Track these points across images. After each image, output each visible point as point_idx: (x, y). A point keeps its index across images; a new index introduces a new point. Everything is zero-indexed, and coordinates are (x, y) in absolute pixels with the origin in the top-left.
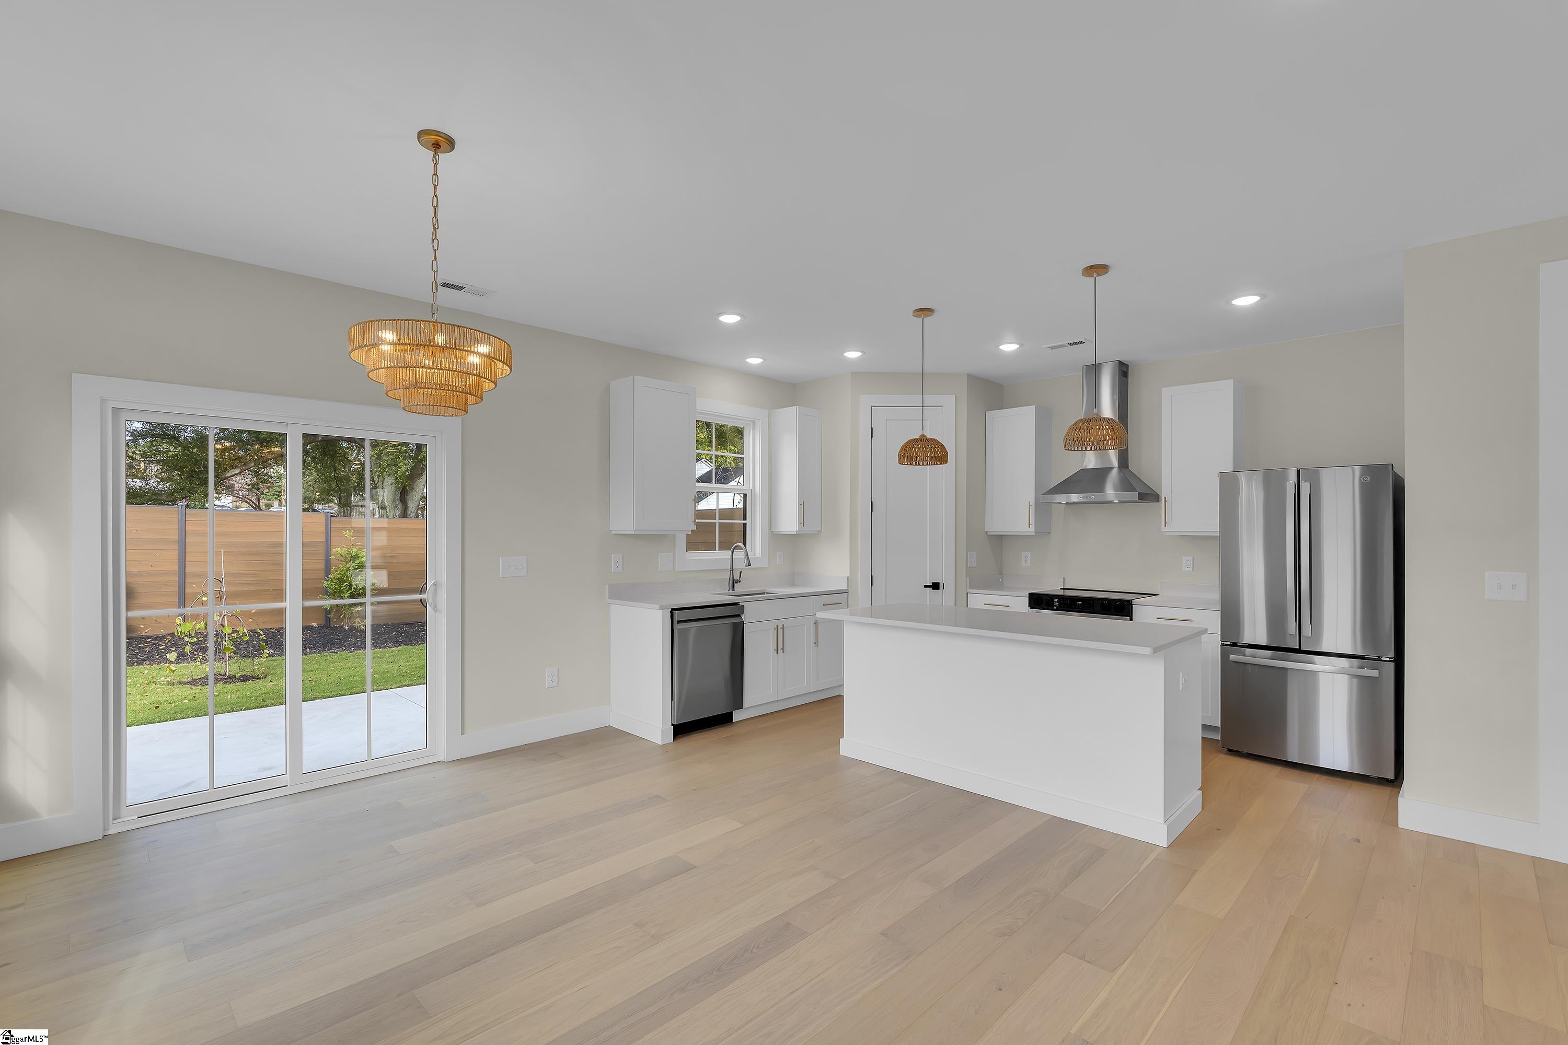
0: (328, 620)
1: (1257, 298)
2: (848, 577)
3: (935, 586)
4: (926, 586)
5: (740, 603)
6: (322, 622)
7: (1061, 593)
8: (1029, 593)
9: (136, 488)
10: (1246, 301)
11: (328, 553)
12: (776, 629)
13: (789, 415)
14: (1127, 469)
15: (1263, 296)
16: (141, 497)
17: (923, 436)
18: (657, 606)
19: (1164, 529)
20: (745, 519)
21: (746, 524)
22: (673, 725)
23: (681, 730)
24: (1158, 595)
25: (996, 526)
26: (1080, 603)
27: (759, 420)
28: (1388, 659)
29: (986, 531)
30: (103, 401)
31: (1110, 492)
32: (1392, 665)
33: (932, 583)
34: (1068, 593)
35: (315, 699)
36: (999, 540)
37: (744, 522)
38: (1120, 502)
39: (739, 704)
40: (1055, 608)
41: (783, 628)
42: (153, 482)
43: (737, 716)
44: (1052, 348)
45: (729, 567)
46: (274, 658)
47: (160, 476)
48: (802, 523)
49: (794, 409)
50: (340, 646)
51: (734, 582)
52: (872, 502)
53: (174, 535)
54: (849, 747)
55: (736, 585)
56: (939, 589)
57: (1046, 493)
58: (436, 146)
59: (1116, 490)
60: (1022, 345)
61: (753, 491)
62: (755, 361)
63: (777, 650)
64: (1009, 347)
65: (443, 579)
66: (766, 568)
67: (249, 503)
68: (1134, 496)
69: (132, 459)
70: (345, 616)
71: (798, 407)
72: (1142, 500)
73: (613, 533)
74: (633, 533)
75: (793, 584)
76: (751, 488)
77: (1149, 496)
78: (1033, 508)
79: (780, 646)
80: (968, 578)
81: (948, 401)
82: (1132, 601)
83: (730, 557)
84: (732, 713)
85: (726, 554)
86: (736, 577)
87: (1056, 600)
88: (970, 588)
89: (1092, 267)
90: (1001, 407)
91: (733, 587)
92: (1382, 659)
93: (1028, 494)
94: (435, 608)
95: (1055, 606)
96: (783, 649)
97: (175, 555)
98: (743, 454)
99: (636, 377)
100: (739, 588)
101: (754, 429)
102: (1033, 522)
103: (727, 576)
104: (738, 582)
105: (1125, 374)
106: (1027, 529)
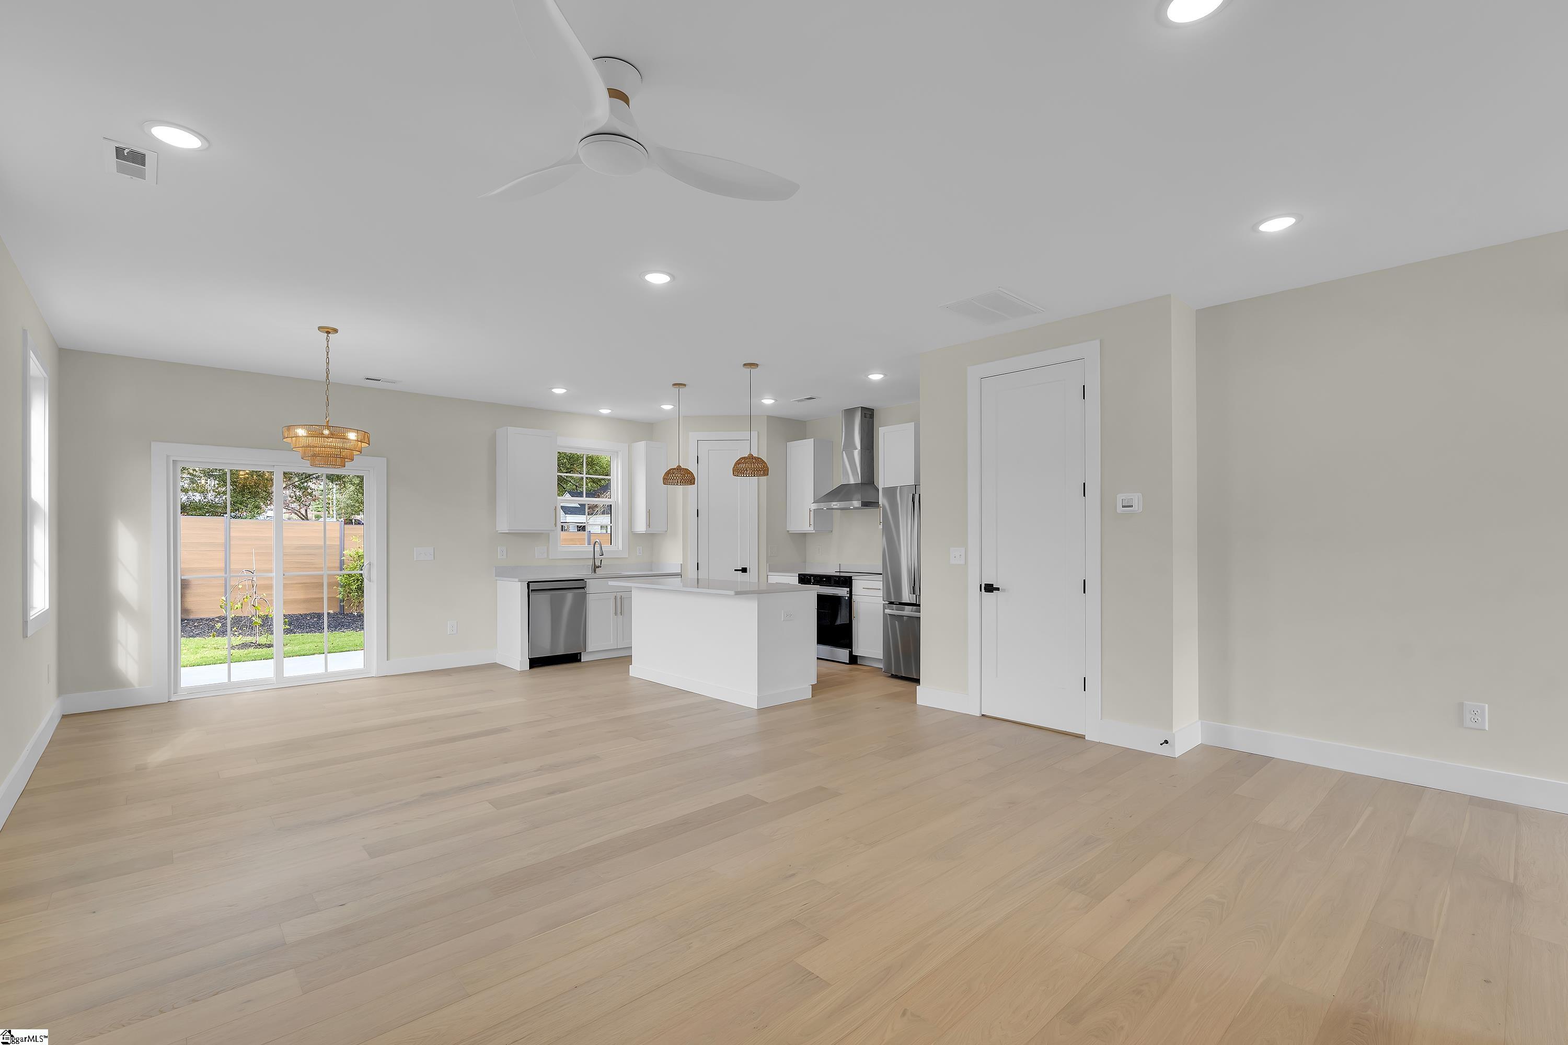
0: (342, 607)
1: (881, 376)
2: (681, 563)
3: (744, 570)
4: (736, 570)
5: (588, 581)
6: (337, 610)
7: (838, 574)
8: (799, 574)
9: (196, 502)
10: (876, 377)
11: (342, 555)
12: (617, 599)
13: (641, 447)
16: (200, 509)
17: (679, 466)
18: (517, 580)
21: (611, 526)
22: (529, 658)
23: (535, 663)
25: (794, 527)
26: (825, 579)
27: (621, 451)
29: (788, 530)
30: (168, 456)
33: (742, 568)
34: (842, 574)
35: (314, 654)
36: (802, 537)
39: (585, 650)
41: (623, 598)
42: (211, 496)
43: (583, 657)
44: (798, 401)
45: (592, 557)
46: (296, 635)
47: (217, 491)
48: (649, 525)
49: (643, 443)
50: (348, 627)
51: (595, 568)
52: (698, 510)
53: (221, 539)
54: (636, 670)
55: (597, 569)
56: (746, 572)
57: (820, 501)
58: (328, 333)
60: (776, 400)
61: (616, 503)
62: (605, 411)
63: (616, 614)
64: (768, 401)
65: (375, 562)
66: (627, 557)
67: (298, 515)
68: (859, 504)
69: (193, 475)
70: (353, 605)
71: (645, 441)
72: (866, 506)
73: (499, 532)
74: (507, 532)
75: (650, 570)
76: (616, 500)
77: (873, 504)
78: (812, 513)
79: (619, 611)
80: (768, 565)
81: (753, 436)
82: (852, 577)
83: (593, 550)
84: (580, 653)
86: (598, 563)
87: (812, 578)
88: (769, 572)
89: (748, 364)
90: (794, 440)
91: (595, 571)
93: (809, 502)
94: (370, 580)
95: (812, 582)
96: (621, 614)
97: (221, 555)
98: (609, 477)
99: (509, 427)
100: (599, 572)
101: (617, 458)
102: (812, 523)
103: (591, 563)
104: (598, 567)
105: (872, 416)
106: (809, 529)
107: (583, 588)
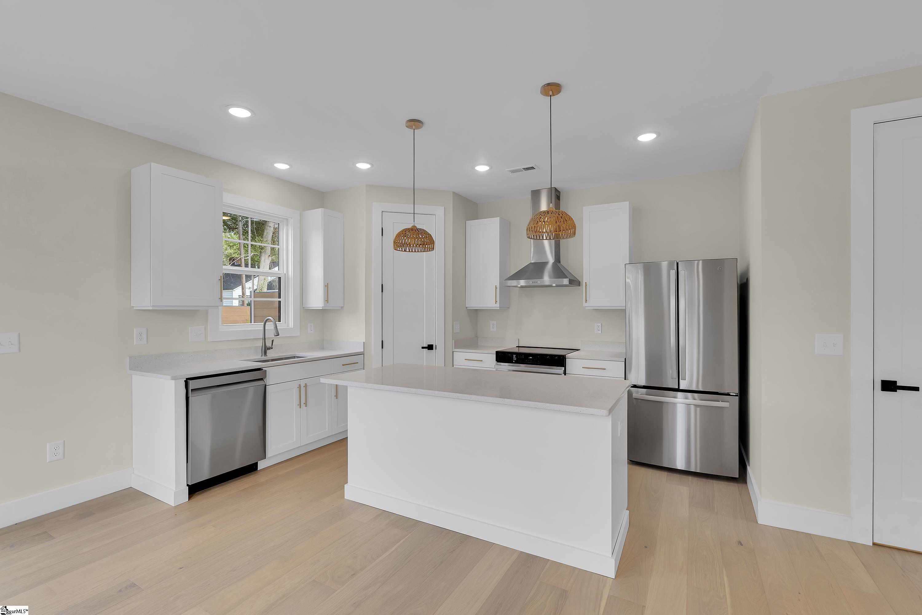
1: (655, 136)
2: (364, 342)
3: (430, 347)
4: (423, 348)
5: (263, 369)
7: (516, 350)
8: (496, 351)
10: (647, 138)
12: (300, 387)
13: (317, 216)
14: (560, 264)
15: (659, 134)
17: (414, 226)
18: (169, 377)
19: (585, 304)
20: (280, 297)
21: (280, 301)
22: (188, 485)
23: (197, 488)
24: (580, 350)
25: (474, 303)
26: (531, 358)
27: (292, 218)
28: (735, 394)
29: (466, 306)
31: (547, 279)
32: (737, 398)
33: (428, 345)
34: (522, 350)
36: (475, 313)
37: (279, 300)
38: (557, 286)
39: (264, 456)
40: (514, 361)
41: (306, 386)
43: (261, 465)
44: (513, 172)
45: (261, 336)
48: (327, 300)
49: (320, 211)
51: (266, 350)
52: (382, 285)
54: (353, 490)
55: (268, 351)
56: (433, 350)
57: (505, 280)
59: (550, 277)
60: (491, 168)
61: (286, 275)
62: (282, 166)
63: (300, 405)
64: (482, 168)
66: (299, 336)
68: (566, 281)
71: (323, 209)
72: (571, 284)
73: (134, 308)
74: (151, 308)
75: (322, 348)
76: (285, 273)
77: (575, 282)
78: (498, 290)
79: (303, 401)
80: (454, 341)
81: (440, 211)
82: (565, 356)
83: (262, 328)
84: (257, 463)
85: (260, 326)
86: (269, 344)
87: (514, 356)
88: (455, 348)
89: (549, 84)
90: (476, 218)
91: (265, 353)
92: (731, 394)
93: (495, 280)
95: (514, 360)
96: (306, 404)
98: (279, 245)
99: (153, 164)
100: (271, 354)
101: (287, 225)
102: (498, 300)
103: (260, 344)
104: (269, 349)
105: (558, 198)
106: (494, 305)
107: (262, 379)
